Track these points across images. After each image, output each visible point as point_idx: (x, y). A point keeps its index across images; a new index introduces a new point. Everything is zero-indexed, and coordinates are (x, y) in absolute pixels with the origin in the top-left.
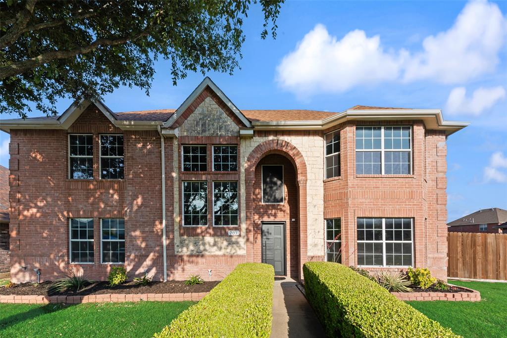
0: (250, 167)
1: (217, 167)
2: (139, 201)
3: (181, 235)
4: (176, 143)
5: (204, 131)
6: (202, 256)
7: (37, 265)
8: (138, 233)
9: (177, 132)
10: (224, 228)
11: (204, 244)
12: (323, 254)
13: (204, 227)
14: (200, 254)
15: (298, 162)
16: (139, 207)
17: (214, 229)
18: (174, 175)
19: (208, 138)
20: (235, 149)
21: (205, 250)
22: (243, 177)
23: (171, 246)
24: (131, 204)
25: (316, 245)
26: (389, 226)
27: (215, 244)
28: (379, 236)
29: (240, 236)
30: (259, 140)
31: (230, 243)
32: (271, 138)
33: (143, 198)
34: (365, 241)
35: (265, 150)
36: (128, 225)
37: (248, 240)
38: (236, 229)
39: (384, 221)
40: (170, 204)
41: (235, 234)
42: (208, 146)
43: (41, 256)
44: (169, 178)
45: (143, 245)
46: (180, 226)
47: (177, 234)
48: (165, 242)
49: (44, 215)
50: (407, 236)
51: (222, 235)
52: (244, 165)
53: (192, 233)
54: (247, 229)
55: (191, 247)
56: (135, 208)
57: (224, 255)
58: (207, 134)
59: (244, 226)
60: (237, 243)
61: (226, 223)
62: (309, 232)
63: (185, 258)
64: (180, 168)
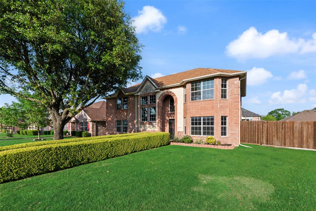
0: (159, 101)
1: (151, 103)
2: (131, 115)
3: (140, 124)
4: (139, 96)
5: (146, 92)
6: (146, 131)
7: (111, 132)
8: (130, 124)
9: (139, 94)
10: (151, 122)
11: (146, 127)
12: (183, 131)
13: (146, 122)
14: (145, 130)
15: (174, 98)
16: (131, 116)
17: (149, 122)
18: (139, 106)
19: (147, 94)
20: (155, 96)
21: (147, 129)
22: (157, 105)
23: (138, 128)
24: (129, 116)
25: (180, 128)
26: (204, 120)
27: (149, 127)
28: (200, 124)
29: (156, 124)
30: (162, 92)
31: (153, 127)
32: (166, 90)
33: (132, 114)
34: (194, 126)
35: (164, 95)
36: (128, 122)
37: (158, 126)
38: (155, 122)
39: (202, 118)
40: (138, 115)
41: (154, 124)
42: (148, 96)
43: (111, 130)
44: (138, 107)
45: (131, 127)
46: (140, 121)
47: (139, 124)
48: (136, 126)
49: (112, 120)
50: (212, 123)
51: (151, 124)
52: (157, 101)
53: (143, 124)
54: (158, 122)
55: (143, 128)
56: (130, 117)
57: (151, 131)
58: (147, 93)
59: (157, 121)
60: (155, 126)
61: (153, 120)
62: (178, 123)
63: (141, 131)
64: (140, 104)
